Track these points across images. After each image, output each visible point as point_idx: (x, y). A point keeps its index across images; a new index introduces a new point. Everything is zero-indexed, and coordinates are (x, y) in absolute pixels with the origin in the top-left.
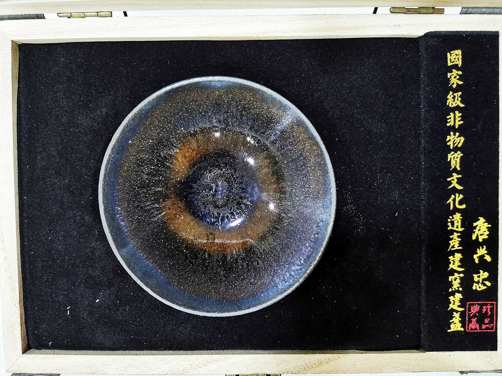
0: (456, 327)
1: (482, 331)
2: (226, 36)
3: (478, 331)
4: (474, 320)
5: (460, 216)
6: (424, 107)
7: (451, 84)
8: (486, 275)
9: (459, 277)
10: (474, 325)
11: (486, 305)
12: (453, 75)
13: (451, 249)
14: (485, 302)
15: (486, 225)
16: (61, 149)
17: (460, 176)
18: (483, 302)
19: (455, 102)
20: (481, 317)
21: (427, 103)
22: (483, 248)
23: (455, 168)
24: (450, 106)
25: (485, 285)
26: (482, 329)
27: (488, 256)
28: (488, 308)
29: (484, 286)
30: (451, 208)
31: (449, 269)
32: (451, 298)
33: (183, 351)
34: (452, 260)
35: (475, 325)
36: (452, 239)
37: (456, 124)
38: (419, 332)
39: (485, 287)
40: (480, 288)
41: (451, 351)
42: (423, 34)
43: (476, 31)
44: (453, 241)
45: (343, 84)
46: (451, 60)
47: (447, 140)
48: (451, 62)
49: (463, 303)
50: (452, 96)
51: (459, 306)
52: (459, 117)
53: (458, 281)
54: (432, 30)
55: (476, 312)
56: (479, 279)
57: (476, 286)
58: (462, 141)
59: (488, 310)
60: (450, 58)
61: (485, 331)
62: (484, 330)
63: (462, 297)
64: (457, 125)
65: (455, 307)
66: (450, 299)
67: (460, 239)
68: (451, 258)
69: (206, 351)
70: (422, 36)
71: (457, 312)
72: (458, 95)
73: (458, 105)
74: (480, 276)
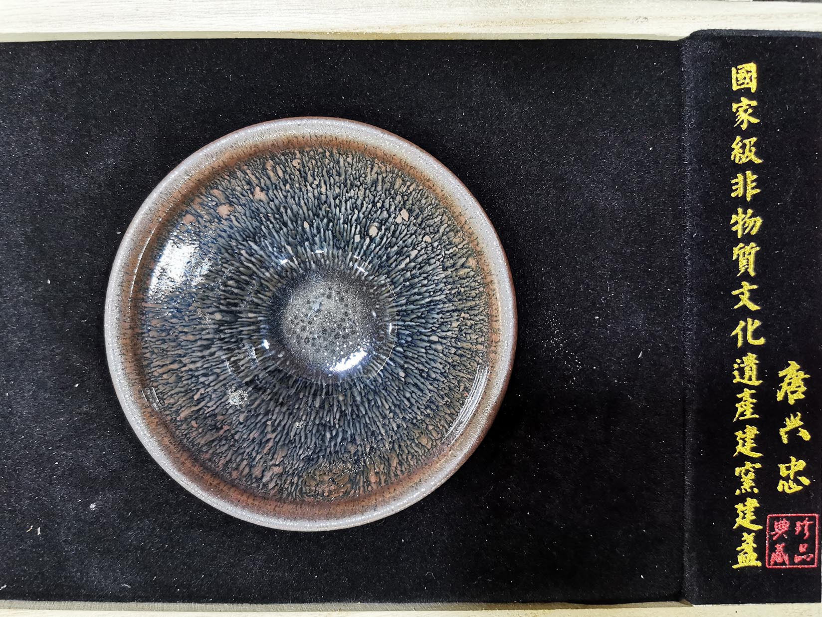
0: (748, 559)
1: (795, 566)
2: (335, 31)
3: (787, 566)
4: (780, 547)
5: (756, 359)
6: (690, 164)
7: (738, 123)
8: (801, 465)
9: (753, 468)
10: (779, 556)
11: (802, 519)
12: (742, 107)
13: (738, 418)
14: (800, 515)
15: (802, 375)
16: (32, 232)
17: (755, 287)
18: (795, 515)
19: (746, 155)
20: (792, 542)
21: (695, 157)
22: (795, 416)
23: (746, 272)
24: (737, 161)
25: (799, 483)
26: (794, 564)
27: (805, 431)
28: (804, 525)
29: (798, 485)
30: (740, 344)
31: (735, 454)
32: (740, 507)
33: (249, 605)
34: (741, 439)
35: (782, 556)
36: (741, 400)
37: (747, 194)
38: (682, 569)
39: (801, 488)
40: (790, 488)
41: (739, 603)
42: (688, 35)
43: (781, 31)
44: (743, 403)
45: (545, 120)
46: (737, 81)
47: (732, 222)
48: (738, 85)
49: (760, 516)
50: (740, 144)
51: (753, 522)
52: (752, 182)
53: (751, 475)
54: (705, 27)
55: (782, 533)
56: (788, 472)
57: (783, 485)
58: (759, 224)
59: (806, 528)
60: (737, 78)
61: (799, 566)
62: (797, 564)
63: (758, 505)
64: (750, 196)
65: (746, 524)
66: (737, 509)
67: (754, 401)
68: (739, 434)
69: (292, 605)
70: (687, 38)
71: (749, 532)
72: (750, 142)
73: (750, 161)
74: (790, 466)
